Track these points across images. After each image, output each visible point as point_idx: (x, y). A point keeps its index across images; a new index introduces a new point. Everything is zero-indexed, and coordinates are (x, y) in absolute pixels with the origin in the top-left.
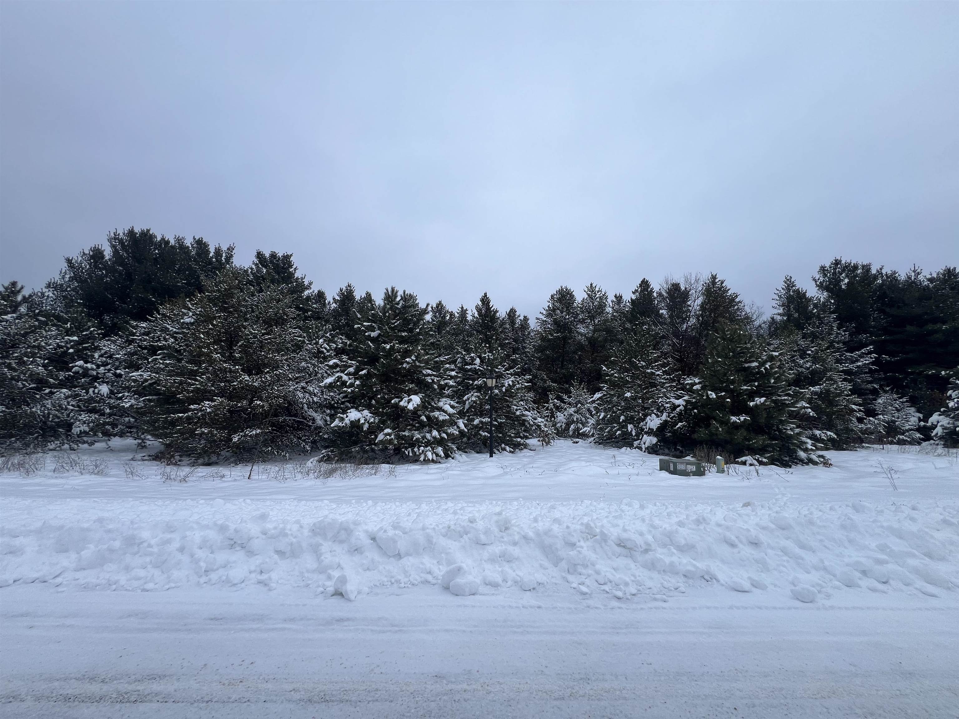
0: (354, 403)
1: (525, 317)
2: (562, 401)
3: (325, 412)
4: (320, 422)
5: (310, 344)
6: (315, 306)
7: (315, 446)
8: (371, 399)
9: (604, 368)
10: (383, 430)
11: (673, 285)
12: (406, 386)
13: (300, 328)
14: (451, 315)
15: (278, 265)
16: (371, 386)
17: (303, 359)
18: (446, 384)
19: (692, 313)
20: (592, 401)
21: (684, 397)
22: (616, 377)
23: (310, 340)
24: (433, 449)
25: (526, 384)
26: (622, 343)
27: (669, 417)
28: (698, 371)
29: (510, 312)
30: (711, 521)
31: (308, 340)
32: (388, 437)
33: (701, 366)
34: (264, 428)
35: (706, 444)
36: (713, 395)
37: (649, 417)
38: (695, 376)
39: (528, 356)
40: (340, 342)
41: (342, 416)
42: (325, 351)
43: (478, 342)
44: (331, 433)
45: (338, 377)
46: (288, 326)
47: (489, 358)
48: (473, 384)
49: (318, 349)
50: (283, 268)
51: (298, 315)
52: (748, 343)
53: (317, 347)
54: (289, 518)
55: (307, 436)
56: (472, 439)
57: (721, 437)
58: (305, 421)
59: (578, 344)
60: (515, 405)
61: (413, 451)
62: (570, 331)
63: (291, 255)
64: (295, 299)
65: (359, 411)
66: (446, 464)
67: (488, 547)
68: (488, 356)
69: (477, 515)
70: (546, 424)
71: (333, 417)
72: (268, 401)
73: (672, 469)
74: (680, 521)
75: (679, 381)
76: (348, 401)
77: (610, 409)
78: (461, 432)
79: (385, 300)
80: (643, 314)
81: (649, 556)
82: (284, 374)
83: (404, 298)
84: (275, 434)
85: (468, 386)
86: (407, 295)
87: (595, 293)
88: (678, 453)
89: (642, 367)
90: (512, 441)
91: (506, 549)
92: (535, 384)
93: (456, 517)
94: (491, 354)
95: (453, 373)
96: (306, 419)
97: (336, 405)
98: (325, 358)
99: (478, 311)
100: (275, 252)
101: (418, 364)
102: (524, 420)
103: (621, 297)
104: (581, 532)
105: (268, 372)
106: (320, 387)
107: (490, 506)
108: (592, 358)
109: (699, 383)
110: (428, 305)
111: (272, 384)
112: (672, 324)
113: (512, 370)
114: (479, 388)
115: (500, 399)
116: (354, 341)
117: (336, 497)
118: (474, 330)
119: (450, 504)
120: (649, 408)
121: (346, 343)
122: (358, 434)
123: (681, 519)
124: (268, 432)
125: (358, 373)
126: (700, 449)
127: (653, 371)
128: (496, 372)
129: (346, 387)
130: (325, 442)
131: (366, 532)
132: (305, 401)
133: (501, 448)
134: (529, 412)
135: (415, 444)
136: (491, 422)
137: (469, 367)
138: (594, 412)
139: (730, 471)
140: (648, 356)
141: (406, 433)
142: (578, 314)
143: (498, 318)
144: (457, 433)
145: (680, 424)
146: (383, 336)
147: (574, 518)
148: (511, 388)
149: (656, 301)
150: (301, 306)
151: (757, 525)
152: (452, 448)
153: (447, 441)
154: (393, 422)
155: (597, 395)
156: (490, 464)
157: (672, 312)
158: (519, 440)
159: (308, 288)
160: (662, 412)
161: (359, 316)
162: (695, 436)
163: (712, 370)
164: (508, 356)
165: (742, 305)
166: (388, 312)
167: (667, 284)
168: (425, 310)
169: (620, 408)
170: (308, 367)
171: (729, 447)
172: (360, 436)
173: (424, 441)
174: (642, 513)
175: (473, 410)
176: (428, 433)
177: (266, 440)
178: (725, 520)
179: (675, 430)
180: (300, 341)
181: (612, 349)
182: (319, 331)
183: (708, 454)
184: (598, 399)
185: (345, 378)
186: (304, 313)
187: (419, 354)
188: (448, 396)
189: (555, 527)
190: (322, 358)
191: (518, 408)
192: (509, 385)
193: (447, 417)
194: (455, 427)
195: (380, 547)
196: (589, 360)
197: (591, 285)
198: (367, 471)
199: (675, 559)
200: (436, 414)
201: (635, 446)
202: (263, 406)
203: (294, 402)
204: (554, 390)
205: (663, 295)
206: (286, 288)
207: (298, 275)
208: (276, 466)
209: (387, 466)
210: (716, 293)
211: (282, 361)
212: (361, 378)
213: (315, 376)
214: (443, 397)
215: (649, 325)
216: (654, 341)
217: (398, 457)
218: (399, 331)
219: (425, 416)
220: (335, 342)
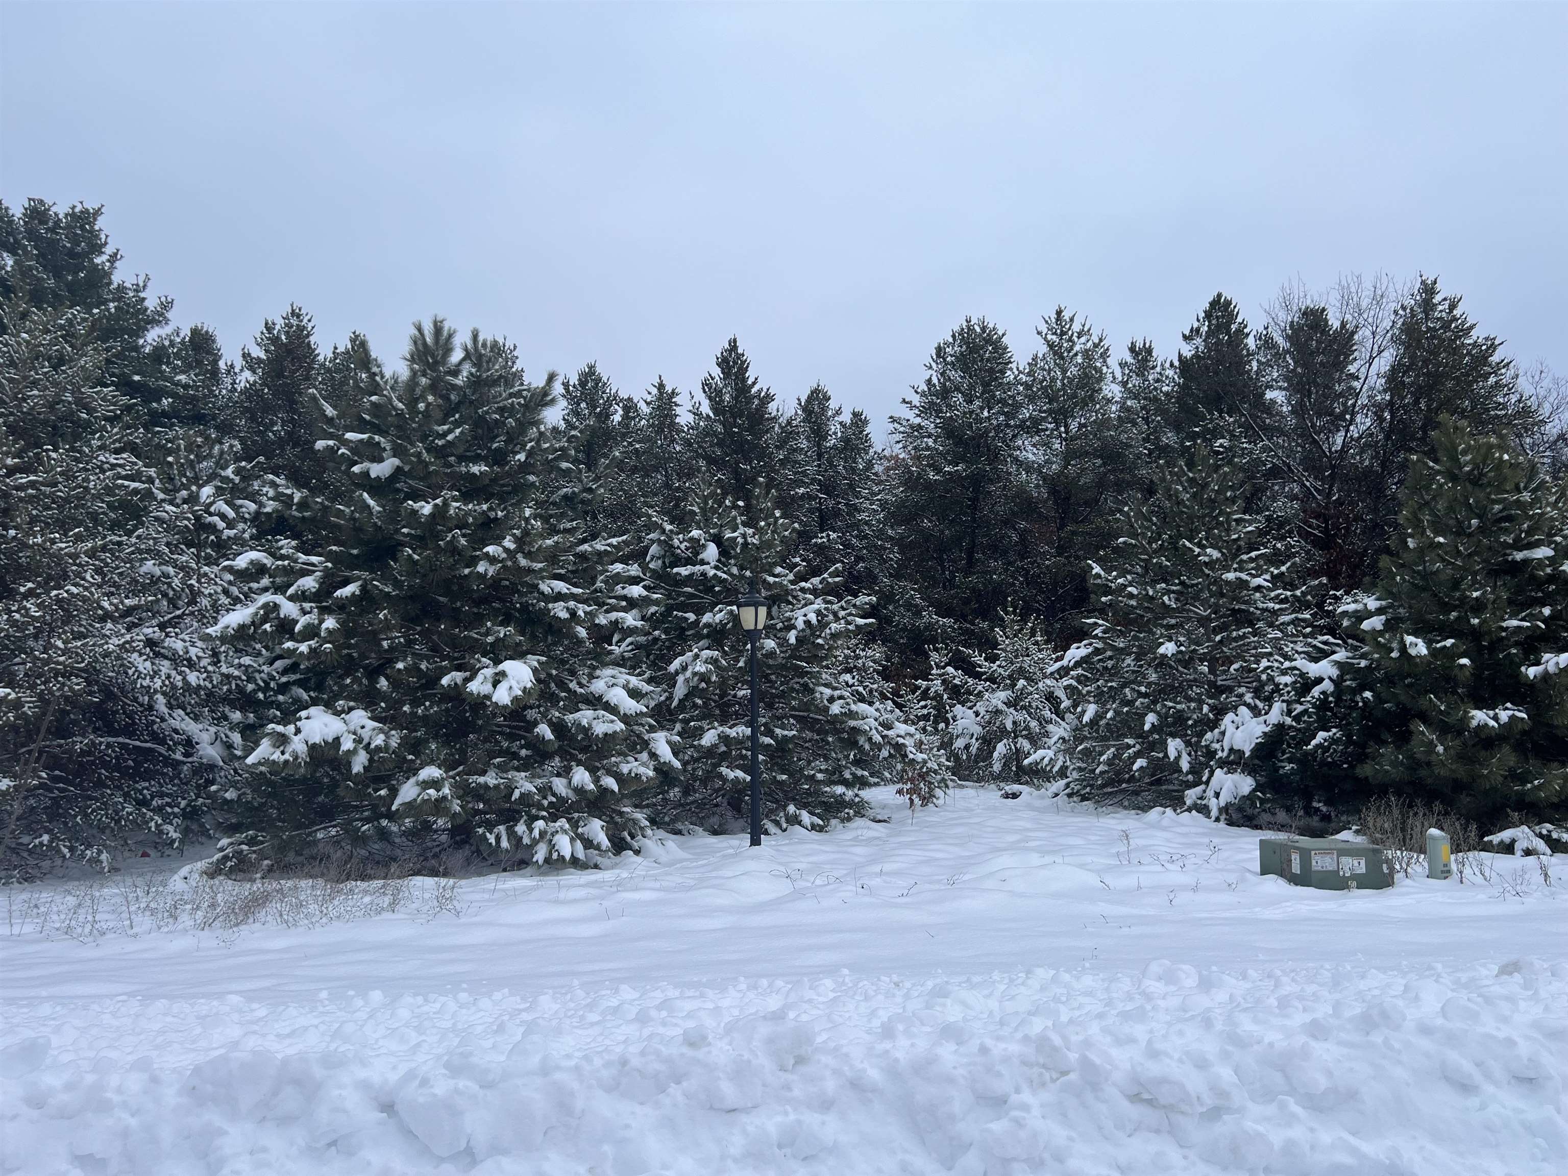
0: (319, 687)
1: (856, 415)
2: (970, 670)
3: (226, 718)
4: (209, 751)
5: (171, 503)
6: (182, 378)
7: (195, 827)
8: (373, 673)
9: (1097, 569)
10: (415, 772)
11: (1307, 313)
12: (487, 634)
13: (133, 449)
14: (627, 409)
15: (53, 244)
16: (375, 633)
17: (148, 551)
18: (616, 623)
19: (1363, 400)
20: (1058, 671)
21: (1334, 652)
22: (1131, 596)
23: (171, 492)
24: (575, 825)
25: (861, 621)
26: (1150, 491)
27: (1289, 713)
28: (1376, 576)
29: (810, 399)
30: (1404, 1019)
31: (165, 491)
32: (432, 792)
33: (1385, 561)
34: (24, 772)
35: (1398, 794)
36: (1419, 647)
37: (1230, 716)
38: (1368, 591)
39: (866, 537)
40: (271, 493)
41: (280, 728)
42: (221, 525)
43: (713, 495)
44: (248, 784)
45: (265, 606)
46: (95, 443)
47: (745, 544)
48: (697, 622)
49: (198, 518)
50: (71, 254)
51: (128, 409)
52: (1525, 488)
53: (193, 513)
54: (114, 1054)
55: (168, 795)
56: (695, 791)
57: (1443, 772)
58: (162, 750)
59: (1017, 495)
60: (826, 685)
61: (511, 833)
62: (994, 457)
63: (98, 212)
64: (114, 355)
65: (337, 713)
66: (617, 871)
67: (744, 1118)
68: (744, 536)
69: (709, 1022)
70: (921, 742)
71: (252, 734)
72: (33, 687)
73: (1296, 868)
74: (1315, 1023)
75: (1320, 605)
76: (300, 683)
77: (1114, 693)
78: (663, 770)
79: (412, 360)
80: (1216, 402)
81: (1225, 1127)
82: (85, 600)
83: (474, 355)
84: (61, 790)
85: (683, 630)
86: (484, 345)
87: (1070, 340)
88: (1315, 822)
89: (1210, 564)
90: (818, 793)
91: (799, 1122)
92: (889, 621)
93: (646, 1032)
94: (750, 531)
95: (636, 591)
96: (162, 742)
97: (261, 696)
98: (223, 548)
99: (710, 398)
100: (41, 202)
101: (523, 562)
102: (855, 730)
103: (1149, 351)
104: (1024, 1063)
105: (30, 593)
106: (207, 638)
107: (751, 995)
108: (1060, 539)
109: (1380, 611)
110: (551, 378)
111: (46, 630)
112: (1305, 433)
113: (816, 580)
114: (717, 636)
115: (783, 667)
116: (313, 491)
117: (267, 983)
118: (699, 456)
119: (627, 993)
120: (1229, 690)
121: (291, 497)
122: (335, 784)
123: (1319, 1015)
124: (36, 787)
125: (329, 594)
126: (1378, 808)
127: (1244, 576)
128: (769, 586)
129: (292, 638)
130: (229, 811)
131: (364, 1086)
132: (158, 683)
133: (786, 815)
134: (871, 704)
135: (519, 812)
136: (753, 737)
137: (684, 571)
138: (1066, 703)
139: (1467, 871)
140: (1228, 531)
141: (490, 779)
142: (1017, 406)
143: (775, 419)
144: (651, 773)
145: (1321, 735)
146: (408, 474)
147: (1002, 1023)
148: (813, 634)
149: (1255, 364)
150: (137, 378)
151: (1536, 1025)
152: (635, 822)
153: (619, 798)
154: (446, 743)
155: (1076, 652)
156: (751, 865)
157: (1304, 396)
158: (839, 790)
159: (158, 318)
160: (1269, 700)
161: (330, 411)
162: (1366, 770)
163: (1418, 572)
164: (804, 536)
165: (1512, 372)
166: (424, 399)
167: (1287, 307)
168: (545, 392)
169: (1143, 689)
170: (167, 576)
171: (1465, 799)
172: (341, 792)
173: (545, 803)
174: (1202, 1001)
175: (699, 702)
176: (558, 775)
177: (32, 809)
178: (1445, 1016)
179: (1307, 753)
180: (136, 491)
181: (1121, 511)
182: (200, 458)
183: (1403, 822)
184: (1078, 664)
185: (289, 609)
186: (146, 402)
187: (526, 533)
188: (620, 662)
189: (947, 1053)
190: (213, 545)
191: (837, 693)
192: (808, 623)
193: (619, 726)
194: (644, 756)
195: (409, 1134)
196: (1050, 543)
197: (1059, 313)
198: (367, 899)
199: (1297, 1133)
200: (585, 716)
201: (1189, 802)
202: (17, 705)
203: (122, 689)
204: (946, 638)
205: (1275, 346)
206: (84, 320)
207: (122, 276)
208: (70, 893)
209: (429, 881)
210: (1433, 337)
211: (75, 556)
212: (341, 607)
213: (189, 604)
214: (605, 665)
215: (1233, 437)
216: (1247, 486)
217: (466, 851)
218: (461, 459)
219: (551, 724)
220: (253, 497)
